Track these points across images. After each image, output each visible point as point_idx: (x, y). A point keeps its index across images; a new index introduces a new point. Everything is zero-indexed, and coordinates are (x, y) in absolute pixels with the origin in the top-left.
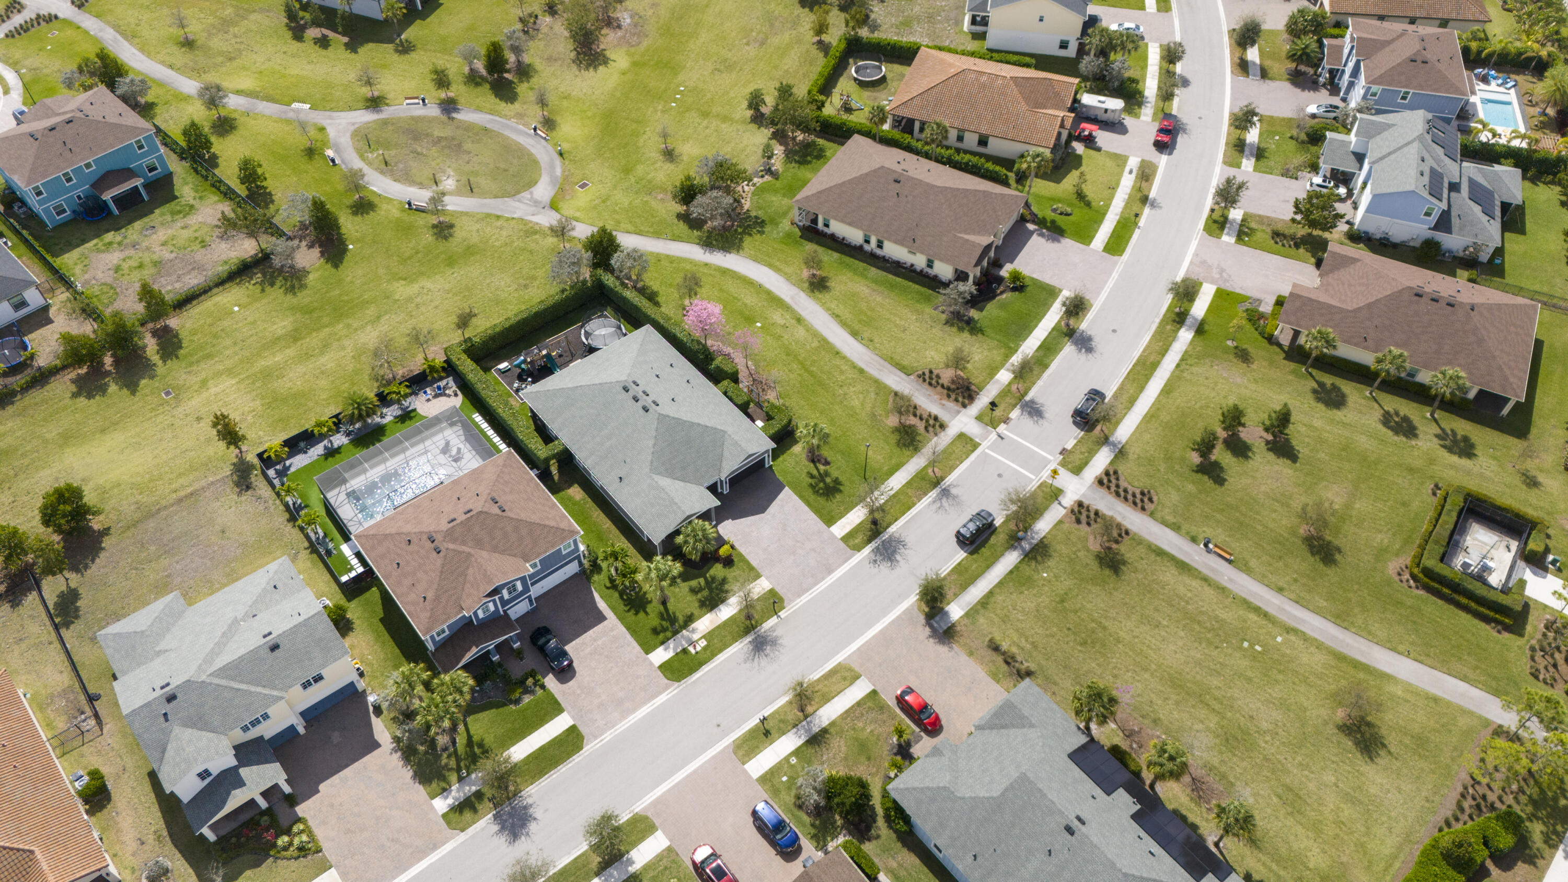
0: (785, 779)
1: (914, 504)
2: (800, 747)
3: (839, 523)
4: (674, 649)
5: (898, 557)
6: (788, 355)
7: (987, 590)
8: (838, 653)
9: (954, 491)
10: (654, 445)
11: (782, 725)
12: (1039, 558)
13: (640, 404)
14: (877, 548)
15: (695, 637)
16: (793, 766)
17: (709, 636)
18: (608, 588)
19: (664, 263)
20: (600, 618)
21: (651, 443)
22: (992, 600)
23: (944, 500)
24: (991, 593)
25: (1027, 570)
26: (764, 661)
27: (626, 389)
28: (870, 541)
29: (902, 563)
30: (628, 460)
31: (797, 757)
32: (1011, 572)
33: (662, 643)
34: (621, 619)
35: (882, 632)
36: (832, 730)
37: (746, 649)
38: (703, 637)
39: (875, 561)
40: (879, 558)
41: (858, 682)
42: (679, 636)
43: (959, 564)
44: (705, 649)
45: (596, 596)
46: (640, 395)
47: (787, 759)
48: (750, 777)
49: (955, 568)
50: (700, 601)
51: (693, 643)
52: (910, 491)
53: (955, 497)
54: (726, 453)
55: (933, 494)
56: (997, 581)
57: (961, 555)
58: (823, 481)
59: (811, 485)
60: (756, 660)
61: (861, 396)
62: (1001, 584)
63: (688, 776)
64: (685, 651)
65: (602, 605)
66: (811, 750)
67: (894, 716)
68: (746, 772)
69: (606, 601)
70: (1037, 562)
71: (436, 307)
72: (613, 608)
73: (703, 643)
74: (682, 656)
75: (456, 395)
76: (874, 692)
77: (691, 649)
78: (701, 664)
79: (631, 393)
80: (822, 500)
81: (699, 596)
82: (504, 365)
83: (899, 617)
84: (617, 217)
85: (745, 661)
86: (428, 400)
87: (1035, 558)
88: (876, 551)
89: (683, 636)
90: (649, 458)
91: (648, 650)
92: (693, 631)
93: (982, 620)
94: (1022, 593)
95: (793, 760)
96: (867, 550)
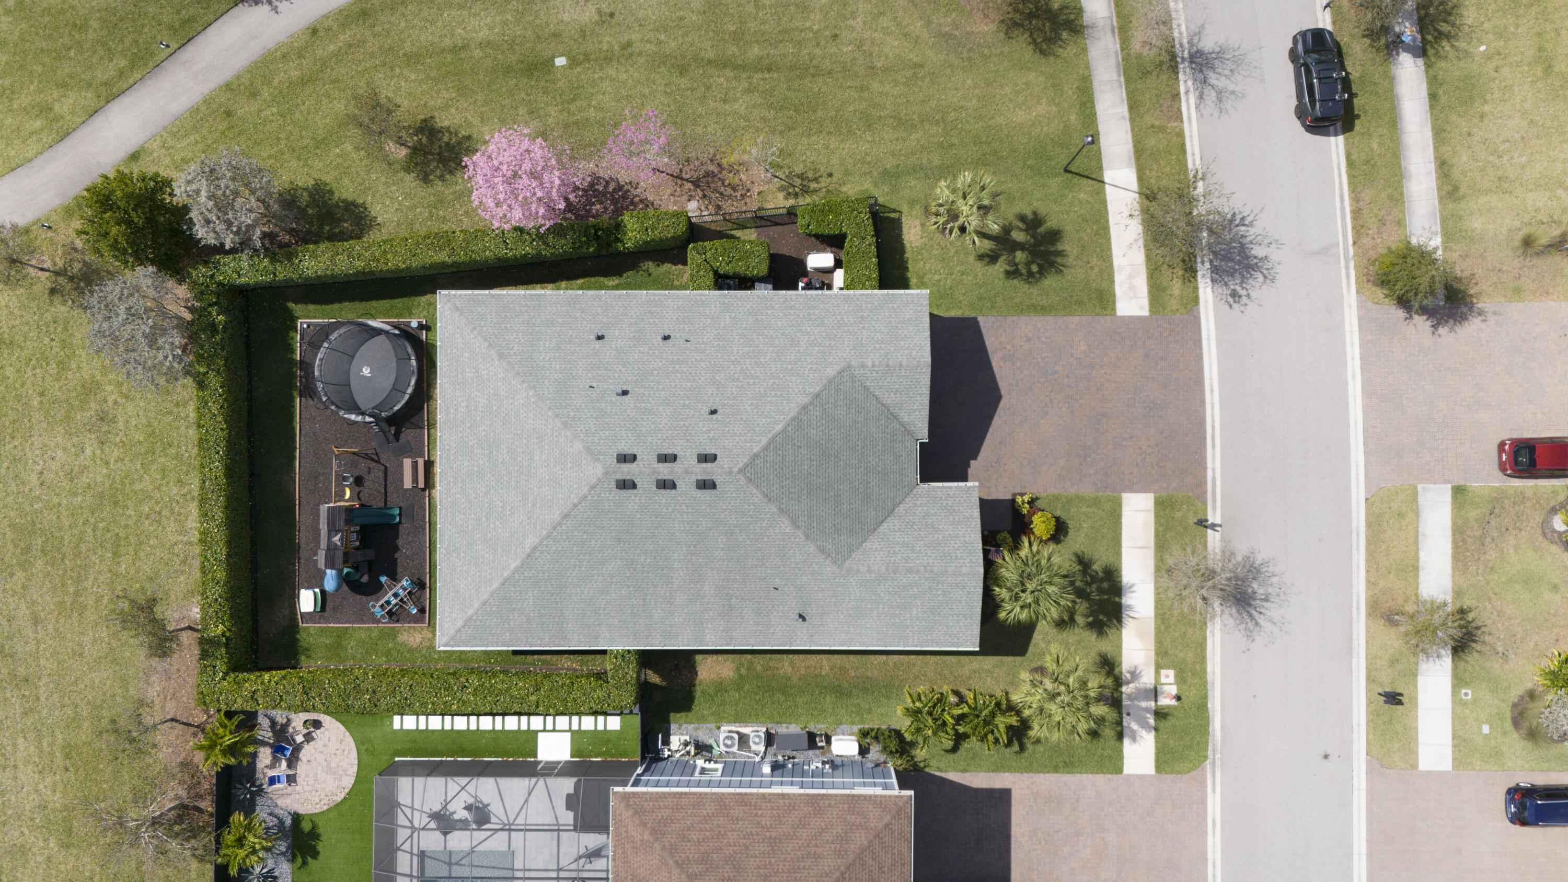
0: (1486, 729)
1: (1181, 134)
2: (1455, 668)
3: (1119, 290)
4: (1144, 725)
5: (1258, 251)
6: (683, 70)
7: (1432, 166)
8: (1348, 488)
9: (1207, 44)
10: (794, 522)
11: (1400, 667)
12: (1444, 27)
13: (686, 485)
14: (1215, 270)
15: (1147, 679)
16: (1475, 701)
17: (1163, 658)
18: (954, 749)
19: (245, 109)
20: (1002, 798)
21: (785, 525)
22: (1456, 173)
23: (1212, 78)
24: (1443, 166)
25: (1450, 68)
26: (1273, 610)
27: (626, 485)
28: (1190, 271)
29: (1275, 255)
30: (777, 582)
31: (1467, 684)
32: (1433, 97)
33: (1120, 736)
34: (1028, 769)
35: (1368, 392)
36: (1467, 603)
37: (1231, 622)
38: (1158, 667)
39: (1234, 294)
40: (1235, 284)
41: (1421, 500)
42: (1125, 702)
43: (1350, 164)
44: (1180, 679)
45: (953, 776)
46: (665, 471)
47: (1457, 702)
48: (1442, 774)
49: (1352, 178)
50: (1091, 626)
51: (1155, 693)
52: (1148, 120)
53: (1220, 54)
54: (889, 398)
55: (1185, 83)
56: (1429, 134)
57: (1336, 145)
58: (1014, 246)
59: (1010, 275)
60: (1261, 619)
61: (884, 22)
62: (1440, 135)
63: (1370, 857)
64: (1160, 714)
65: (979, 780)
66: (1472, 658)
67: (1521, 497)
68: (1429, 774)
69: (979, 768)
70: (1448, 37)
71: (36, 620)
72: (998, 768)
73: (1168, 676)
74: (1164, 725)
75: (317, 724)
76: (1458, 491)
77: (1165, 701)
78: (1202, 707)
79: (645, 483)
80: (1050, 281)
81: (1079, 619)
82: (307, 601)
83: (1363, 343)
84: (23, 100)
85: (1250, 637)
86: (291, 779)
87: (1441, 36)
88: (1218, 275)
89: (1130, 697)
90: (812, 548)
91: (1114, 764)
92: (1135, 675)
93: (1477, 224)
94: (1482, 116)
95: (1467, 693)
96: (1206, 291)
